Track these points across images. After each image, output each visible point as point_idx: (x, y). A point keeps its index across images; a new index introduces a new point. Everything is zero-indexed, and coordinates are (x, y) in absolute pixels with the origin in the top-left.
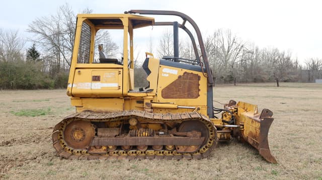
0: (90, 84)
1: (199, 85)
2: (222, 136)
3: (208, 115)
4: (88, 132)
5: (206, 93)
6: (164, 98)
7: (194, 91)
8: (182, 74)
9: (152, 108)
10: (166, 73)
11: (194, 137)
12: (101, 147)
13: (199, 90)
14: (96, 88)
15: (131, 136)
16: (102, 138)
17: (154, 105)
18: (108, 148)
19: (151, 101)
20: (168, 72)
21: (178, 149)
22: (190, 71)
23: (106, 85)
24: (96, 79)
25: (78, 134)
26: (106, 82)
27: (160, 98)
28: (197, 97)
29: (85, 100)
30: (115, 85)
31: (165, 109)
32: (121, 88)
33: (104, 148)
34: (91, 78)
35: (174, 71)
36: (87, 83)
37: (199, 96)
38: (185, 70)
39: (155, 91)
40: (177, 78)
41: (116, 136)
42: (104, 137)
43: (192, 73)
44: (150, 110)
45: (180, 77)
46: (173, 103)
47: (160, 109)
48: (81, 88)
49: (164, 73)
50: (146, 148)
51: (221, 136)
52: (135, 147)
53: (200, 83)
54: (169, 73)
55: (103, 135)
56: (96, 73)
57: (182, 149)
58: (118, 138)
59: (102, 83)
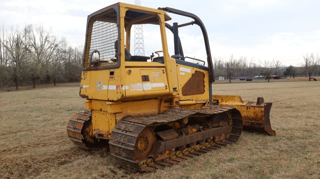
5: (208, 88)
6: (183, 95)
7: (202, 87)
8: (194, 73)
13: (205, 86)
16: (167, 142)
17: (181, 103)
20: (184, 71)
22: (198, 70)
23: (155, 85)
24: (145, 79)
26: (155, 82)
27: (181, 95)
28: (204, 93)
29: (124, 105)
30: (162, 85)
32: (168, 87)
33: (167, 152)
34: (141, 79)
35: (188, 69)
36: (138, 84)
37: (205, 91)
38: (195, 69)
40: (191, 76)
41: (177, 137)
42: (168, 140)
43: (200, 71)
44: (178, 108)
45: (193, 75)
46: (192, 99)
48: (134, 90)
49: (182, 72)
53: (205, 80)
55: (168, 138)
56: (145, 72)
58: (180, 138)
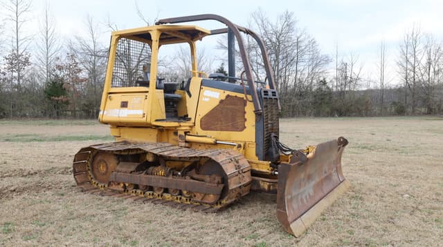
0: (118, 110)
1: (245, 113)
2: (271, 188)
3: (257, 155)
4: (111, 165)
5: (254, 123)
6: (202, 129)
7: (239, 121)
8: (224, 98)
9: (186, 142)
10: (207, 97)
11: (210, 182)
12: (119, 184)
13: (245, 120)
14: (123, 116)
15: (147, 174)
17: (188, 138)
18: (124, 185)
19: (186, 133)
20: (209, 95)
21: (195, 196)
22: (233, 94)
24: (124, 105)
25: (103, 167)
27: (198, 129)
28: (242, 130)
29: (122, 130)
30: (140, 112)
31: (205, 144)
32: (146, 115)
33: (122, 185)
34: (120, 104)
35: (216, 93)
36: (116, 110)
37: (245, 127)
38: (228, 93)
39: (193, 121)
40: (218, 103)
41: (131, 172)
43: (236, 96)
44: (183, 144)
45: (221, 102)
46: (211, 136)
47: (200, 144)
48: (110, 115)
49: (205, 97)
50: (162, 191)
51: (269, 186)
52: (151, 188)
53: (246, 110)
54: (210, 97)
56: (125, 98)
57: (199, 198)
58: (133, 175)
59: (130, 109)
